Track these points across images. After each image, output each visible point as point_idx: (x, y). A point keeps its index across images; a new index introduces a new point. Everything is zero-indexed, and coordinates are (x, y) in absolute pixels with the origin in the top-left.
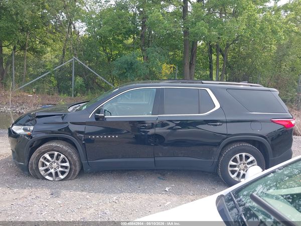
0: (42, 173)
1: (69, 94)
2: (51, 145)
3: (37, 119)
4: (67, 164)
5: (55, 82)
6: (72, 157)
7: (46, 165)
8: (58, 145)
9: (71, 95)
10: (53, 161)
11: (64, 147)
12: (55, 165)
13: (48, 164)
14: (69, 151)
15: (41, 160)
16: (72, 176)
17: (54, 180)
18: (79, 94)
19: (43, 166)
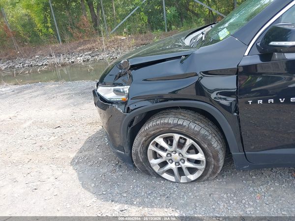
0: (156, 169)
1: (162, 28)
2: (166, 121)
3: (133, 72)
4: (200, 156)
5: (146, 18)
6: (210, 145)
7: (161, 157)
8: (180, 122)
9: (165, 30)
10: (172, 149)
11: (192, 126)
12: (176, 156)
13: (164, 154)
14: (203, 132)
15: (151, 147)
16: (211, 176)
17: (178, 182)
18: (173, 27)
19: (156, 158)
